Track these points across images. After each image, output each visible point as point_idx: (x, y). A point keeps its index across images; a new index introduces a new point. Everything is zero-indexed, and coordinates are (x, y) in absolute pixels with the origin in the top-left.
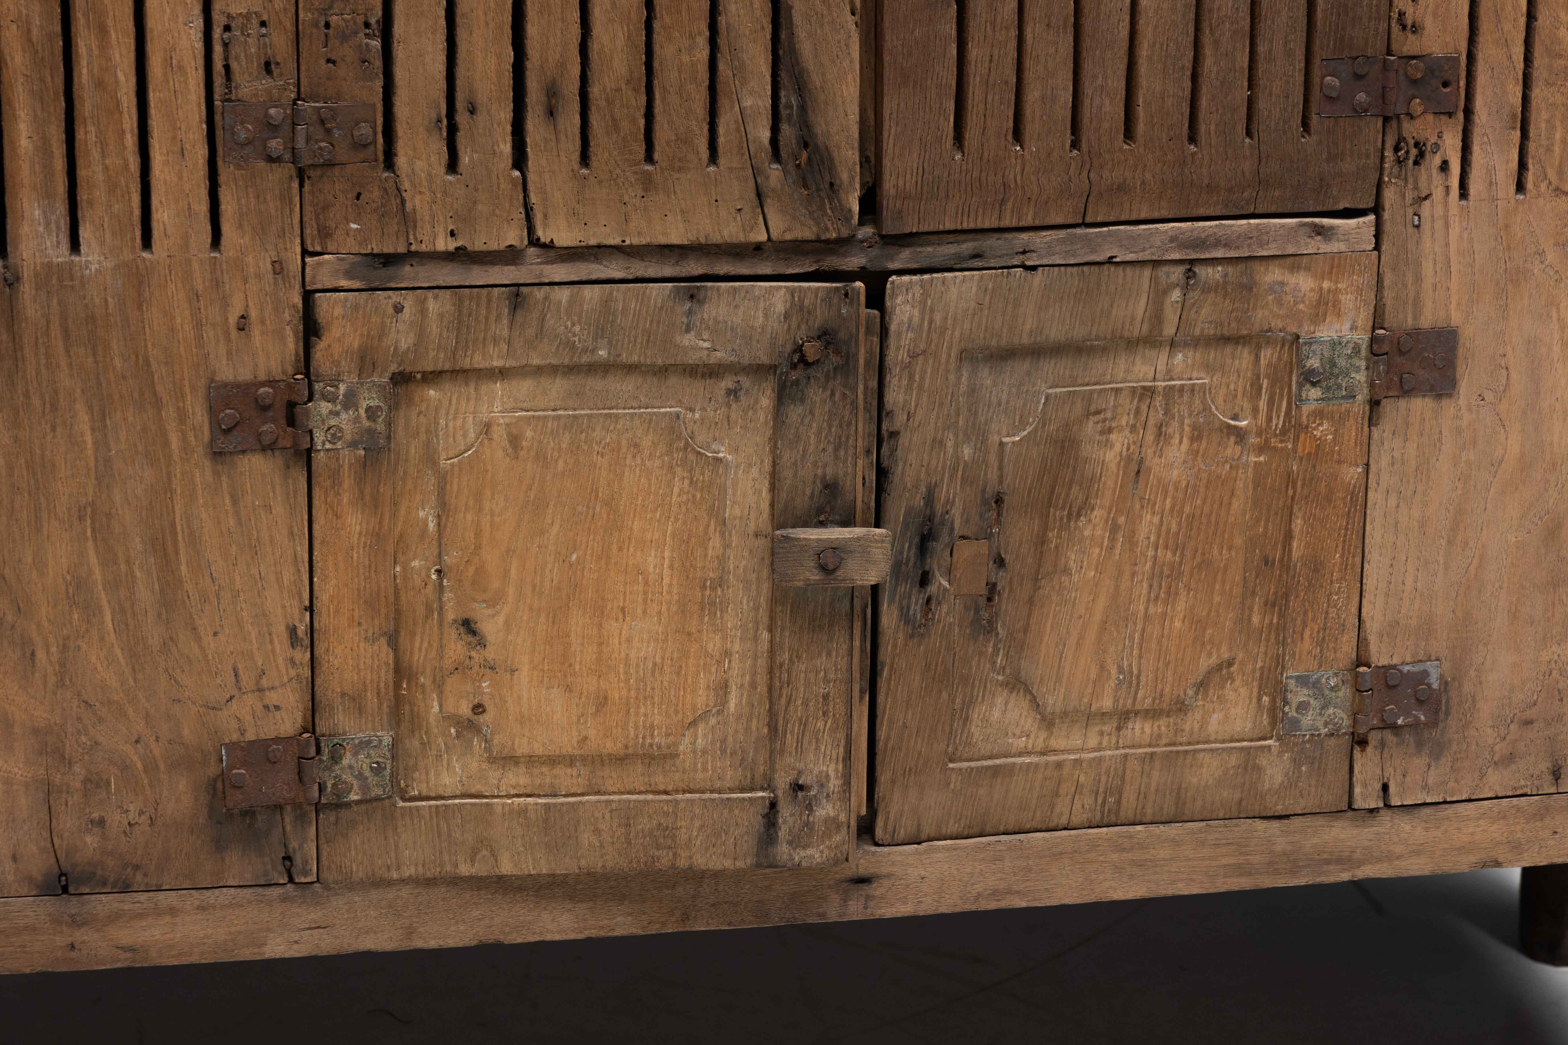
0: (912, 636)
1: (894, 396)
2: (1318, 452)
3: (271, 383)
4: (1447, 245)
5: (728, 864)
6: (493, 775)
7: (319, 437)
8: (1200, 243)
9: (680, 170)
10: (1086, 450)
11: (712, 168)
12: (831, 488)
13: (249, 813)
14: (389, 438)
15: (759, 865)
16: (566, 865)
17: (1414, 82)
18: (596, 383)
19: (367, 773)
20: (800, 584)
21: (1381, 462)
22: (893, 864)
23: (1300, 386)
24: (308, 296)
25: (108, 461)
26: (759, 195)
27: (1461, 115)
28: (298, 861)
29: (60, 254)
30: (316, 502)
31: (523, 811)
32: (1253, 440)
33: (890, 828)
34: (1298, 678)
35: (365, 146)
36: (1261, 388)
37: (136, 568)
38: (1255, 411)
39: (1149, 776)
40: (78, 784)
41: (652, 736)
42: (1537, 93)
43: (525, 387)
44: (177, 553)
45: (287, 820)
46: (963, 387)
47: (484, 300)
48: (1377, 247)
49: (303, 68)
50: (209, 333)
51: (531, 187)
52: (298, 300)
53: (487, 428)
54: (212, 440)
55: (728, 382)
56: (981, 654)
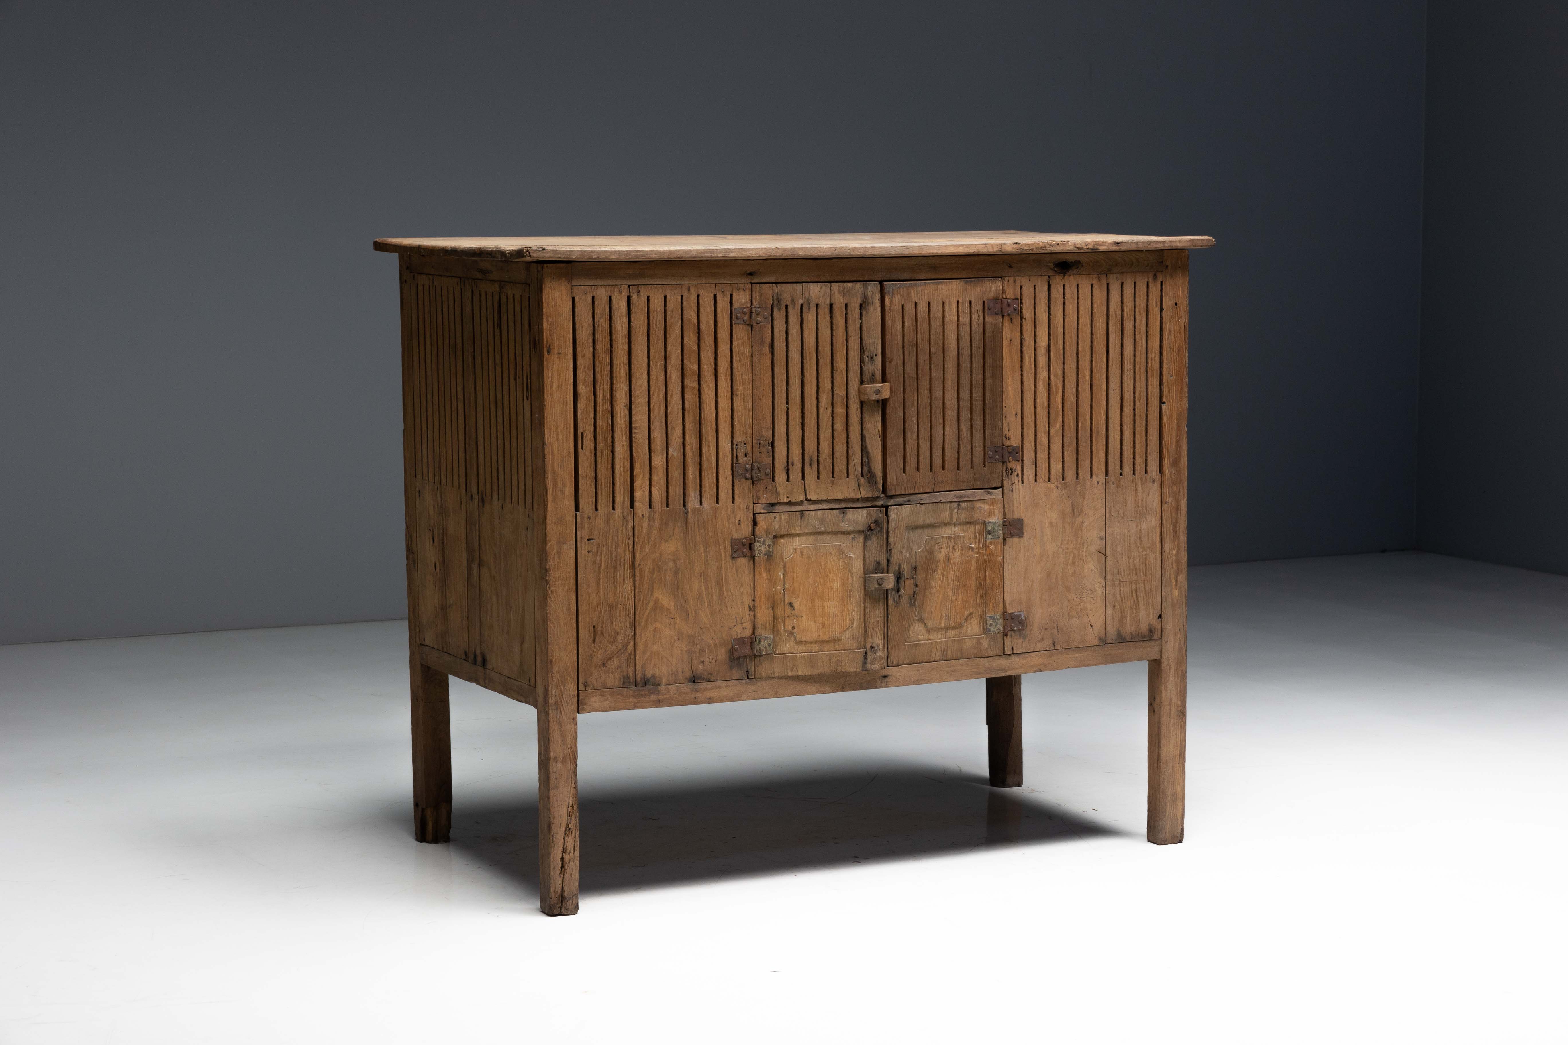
0: (896, 606)
1: (891, 539)
2: (991, 554)
3: (745, 538)
4: (1019, 496)
5: (855, 670)
6: (797, 647)
7: (757, 552)
8: (961, 497)
9: (840, 479)
10: (936, 553)
11: (848, 479)
12: (878, 563)
13: (739, 658)
14: (773, 553)
15: (863, 670)
16: (815, 672)
17: (1009, 453)
18: (820, 537)
19: (767, 646)
20: (873, 589)
21: (1007, 556)
22: (893, 672)
23: (986, 534)
24: (754, 514)
25: (707, 561)
26: (859, 485)
27: (1021, 461)
28: (750, 671)
29: (698, 505)
30: (756, 571)
31: (804, 656)
32: (975, 550)
33: (891, 662)
34: (989, 617)
35: (768, 475)
36: (976, 536)
37: (713, 590)
38: (975, 542)
39: (954, 646)
40: (698, 651)
41: (836, 634)
42: (1038, 455)
43: (804, 538)
44: (723, 585)
45: (748, 660)
46: (906, 537)
47: (795, 515)
48: (1003, 497)
49: (754, 455)
50: (732, 525)
51: (806, 485)
52: (752, 516)
53: (795, 550)
54: (732, 555)
55: (852, 536)
56: (912, 611)
